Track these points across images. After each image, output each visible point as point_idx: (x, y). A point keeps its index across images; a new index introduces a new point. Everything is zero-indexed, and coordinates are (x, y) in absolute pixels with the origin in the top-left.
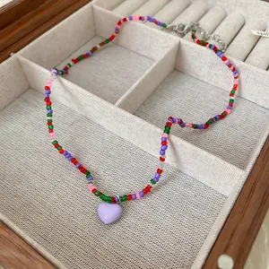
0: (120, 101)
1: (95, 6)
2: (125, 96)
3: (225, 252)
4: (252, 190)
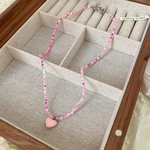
0: (61, 63)
1: (40, 12)
2: (63, 60)
3: (118, 128)
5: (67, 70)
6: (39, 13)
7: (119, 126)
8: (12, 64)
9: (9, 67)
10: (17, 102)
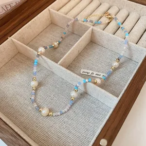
0: (60, 61)
1: (50, 9)
3: (104, 138)
4: (120, 108)
5: (64, 69)
7: (105, 135)
8: (16, 57)
9: (13, 60)
10: (14, 95)
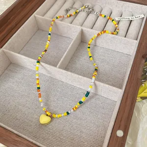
6: (35, 17)
